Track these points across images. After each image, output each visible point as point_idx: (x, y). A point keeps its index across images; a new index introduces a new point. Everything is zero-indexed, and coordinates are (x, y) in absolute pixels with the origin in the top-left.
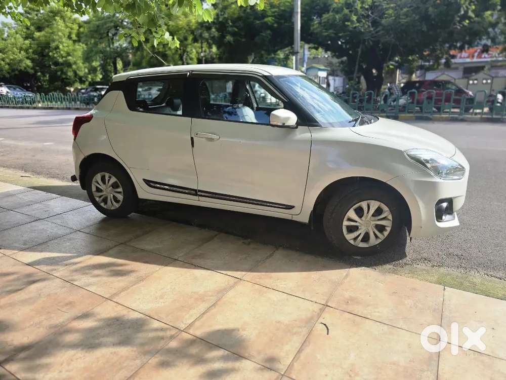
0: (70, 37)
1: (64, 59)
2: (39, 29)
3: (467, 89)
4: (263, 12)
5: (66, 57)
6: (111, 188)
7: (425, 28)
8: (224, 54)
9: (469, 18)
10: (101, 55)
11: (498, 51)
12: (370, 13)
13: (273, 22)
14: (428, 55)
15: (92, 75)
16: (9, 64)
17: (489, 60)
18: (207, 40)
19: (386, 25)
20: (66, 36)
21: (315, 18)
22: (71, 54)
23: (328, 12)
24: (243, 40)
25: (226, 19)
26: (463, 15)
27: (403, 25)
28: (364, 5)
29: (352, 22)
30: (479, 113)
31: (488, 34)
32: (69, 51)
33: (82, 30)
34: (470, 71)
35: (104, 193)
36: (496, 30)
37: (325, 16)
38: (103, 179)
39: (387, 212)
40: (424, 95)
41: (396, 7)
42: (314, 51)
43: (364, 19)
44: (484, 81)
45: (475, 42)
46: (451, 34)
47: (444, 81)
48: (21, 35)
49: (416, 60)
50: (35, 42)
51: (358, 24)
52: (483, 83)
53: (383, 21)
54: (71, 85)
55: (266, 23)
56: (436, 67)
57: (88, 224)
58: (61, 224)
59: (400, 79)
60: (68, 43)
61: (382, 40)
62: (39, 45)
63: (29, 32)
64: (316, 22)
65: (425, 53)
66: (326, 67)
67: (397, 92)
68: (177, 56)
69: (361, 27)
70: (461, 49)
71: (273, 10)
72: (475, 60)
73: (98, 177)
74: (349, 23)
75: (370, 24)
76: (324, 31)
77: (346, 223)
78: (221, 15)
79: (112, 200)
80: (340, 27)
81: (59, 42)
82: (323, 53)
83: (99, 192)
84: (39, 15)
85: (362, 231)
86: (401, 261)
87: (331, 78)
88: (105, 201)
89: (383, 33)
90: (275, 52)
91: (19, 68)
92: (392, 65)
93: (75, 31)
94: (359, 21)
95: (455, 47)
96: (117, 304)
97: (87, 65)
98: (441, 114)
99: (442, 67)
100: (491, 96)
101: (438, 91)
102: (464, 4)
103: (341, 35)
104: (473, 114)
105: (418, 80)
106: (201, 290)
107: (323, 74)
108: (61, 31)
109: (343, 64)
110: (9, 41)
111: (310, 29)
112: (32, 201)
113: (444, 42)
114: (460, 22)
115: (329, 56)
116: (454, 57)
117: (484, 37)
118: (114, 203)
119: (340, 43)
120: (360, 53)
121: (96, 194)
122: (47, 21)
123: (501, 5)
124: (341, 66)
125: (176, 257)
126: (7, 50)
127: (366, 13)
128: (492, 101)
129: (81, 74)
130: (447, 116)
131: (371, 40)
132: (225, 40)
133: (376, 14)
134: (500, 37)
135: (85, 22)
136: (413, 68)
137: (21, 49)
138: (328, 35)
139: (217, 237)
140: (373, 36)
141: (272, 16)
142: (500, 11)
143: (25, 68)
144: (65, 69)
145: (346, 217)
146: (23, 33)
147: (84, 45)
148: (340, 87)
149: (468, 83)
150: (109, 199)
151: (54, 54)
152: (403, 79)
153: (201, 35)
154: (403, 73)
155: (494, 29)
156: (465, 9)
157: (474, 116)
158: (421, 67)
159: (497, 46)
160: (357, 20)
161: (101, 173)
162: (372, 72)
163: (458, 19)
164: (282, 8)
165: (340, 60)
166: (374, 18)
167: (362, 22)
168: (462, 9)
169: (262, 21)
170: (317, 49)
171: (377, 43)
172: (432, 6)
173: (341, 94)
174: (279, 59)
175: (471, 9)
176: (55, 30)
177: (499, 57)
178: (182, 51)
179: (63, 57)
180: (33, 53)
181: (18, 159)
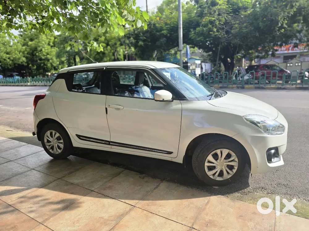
0: (49, 44)
1: (45, 57)
2: (31, 40)
3: (286, 69)
4: (161, 27)
5: (46, 56)
6: (56, 140)
7: (257, 34)
8: (138, 52)
9: (284, 28)
10: (67, 54)
11: (304, 47)
12: (224, 27)
13: (167, 33)
14: (261, 50)
15: (62, 65)
16: (12, 60)
17: (299, 51)
18: (128, 45)
19: (234, 33)
20: (47, 44)
21: (192, 30)
22: (49, 54)
23: (199, 26)
24: (150, 44)
25: (139, 32)
26: (280, 26)
27: (244, 33)
28: (220, 22)
29: (214, 32)
30: (295, 84)
31: (296, 37)
32: (48, 52)
33: (56, 40)
34: (287, 58)
35: (52, 143)
36: (301, 34)
37: (198, 29)
38: (51, 134)
39: (234, 157)
40: (260, 74)
41: (239, 23)
42: (192, 49)
43: (221, 30)
44: (297, 64)
45: (289, 41)
46: (274, 37)
47: (272, 65)
48: (21, 43)
49: (254, 53)
50: (29, 47)
51: (217, 33)
52: (296, 65)
53: (232, 31)
54: (49, 71)
55: (163, 34)
56: (266, 56)
57: (40, 164)
58: (23, 164)
59: (245, 64)
60: (47, 48)
61: (233, 42)
62: (31, 49)
63: (25, 42)
64: (193, 32)
65: (259, 49)
66: (200, 57)
67: (243, 72)
68: (111, 54)
69: (220, 34)
70: (281, 46)
71: (167, 26)
72: (290, 51)
73: (48, 133)
74: (212, 33)
75: (225, 33)
76: (197, 37)
77: (207, 164)
78: (136, 30)
79: (57, 148)
80: (207, 35)
81: (43, 47)
82: (198, 50)
83: (48, 143)
84: (32, 32)
85: (218, 170)
86: (246, 190)
87: (203, 64)
88: (52, 148)
89: (233, 38)
90: (169, 50)
91: (18, 63)
92: (239, 56)
93: (52, 41)
94: (218, 31)
95: (277, 45)
96: (46, 227)
97: (58, 60)
98: (270, 85)
99: (270, 56)
100: (301, 73)
101: (268, 71)
102: (280, 20)
103: (208, 39)
104: (291, 85)
105: (256, 64)
106: (106, 216)
107: (198, 62)
108: (43, 41)
109: (209, 56)
110: (13, 47)
111: (189, 37)
112: (8, 148)
113: (270, 42)
114: (279, 30)
115: (201, 51)
116: (276, 50)
117: (294, 39)
118: (58, 150)
119: (207, 44)
120: (219, 49)
121: (47, 144)
122: (36, 35)
123: (303, 20)
124: (209, 57)
125: (93, 189)
126: (12, 52)
127: (222, 27)
128: (302, 76)
129: (55, 65)
130: (275, 86)
131: (226, 42)
132: (139, 44)
133: (228, 27)
134: (304, 38)
135: (58, 36)
136: (252, 57)
137: (20, 52)
138: (200, 40)
139: (123, 172)
140: (227, 40)
141: (166, 30)
142: (303, 23)
143: (22, 63)
144: (46, 62)
145: (207, 160)
146: (21, 42)
147: (57, 49)
148: (208, 69)
149: (287, 66)
150: (55, 147)
151: (39, 54)
152: (247, 64)
153: (124, 42)
154: (247, 60)
155: (300, 34)
156: (281, 23)
157: (291, 86)
158: (257, 57)
159: (303, 43)
160: (217, 31)
161: (49, 131)
162: (228, 60)
163: (277, 29)
164: (172, 25)
165: (208, 54)
166: (226, 29)
167: (220, 32)
168: (279, 23)
169: (161, 33)
170: (194, 48)
171: (229, 44)
172: (261, 22)
173: (209, 73)
174: (171, 54)
175: (285, 23)
176: (40, 40)
177: (304, 49)
178: (114, 51)
179: (44, 56)
180: (27, 54)
181: (7, 119)
